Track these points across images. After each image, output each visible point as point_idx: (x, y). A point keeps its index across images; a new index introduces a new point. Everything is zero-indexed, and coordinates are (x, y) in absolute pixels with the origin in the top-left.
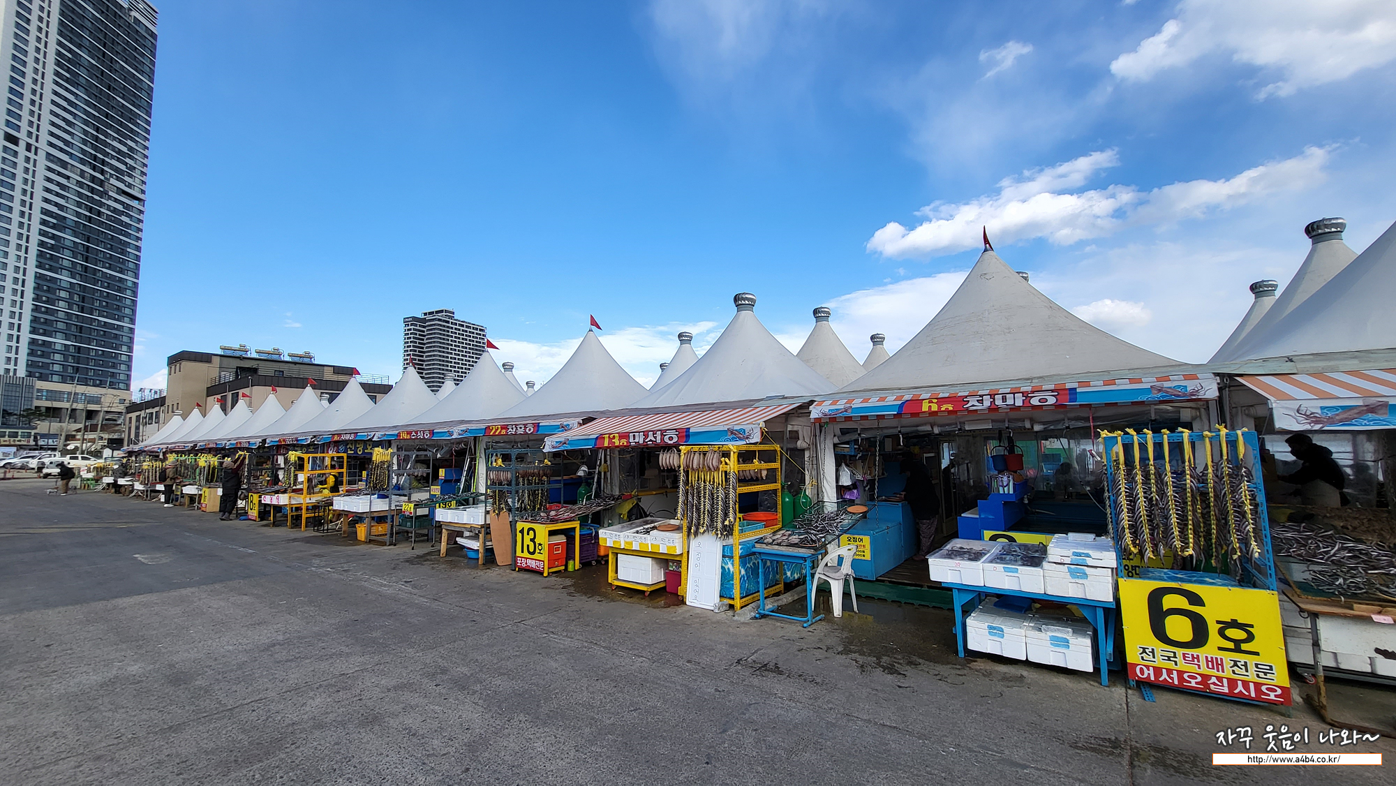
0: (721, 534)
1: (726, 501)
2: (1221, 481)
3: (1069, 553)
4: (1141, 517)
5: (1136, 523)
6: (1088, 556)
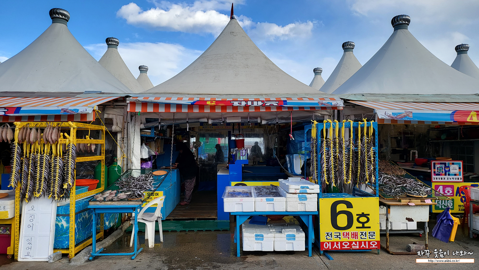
0: (58, 197)
1: (64, 169)
2: (363, 146)
3: (299, 187)
4: (331, 165)
5: (329, 169)
6: (308, 188)
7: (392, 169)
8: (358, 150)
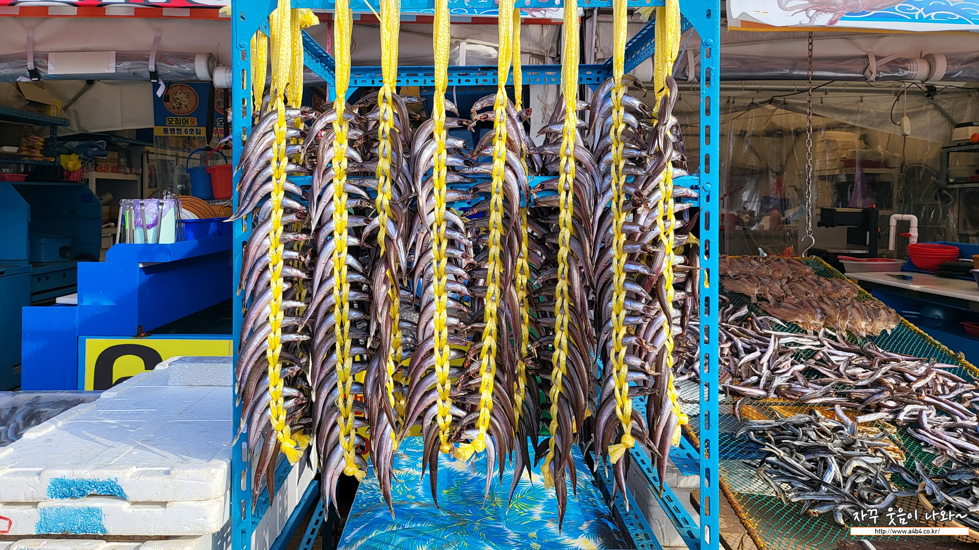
4: (329, 309)
7: (823, 301)
8: (556, 191)
